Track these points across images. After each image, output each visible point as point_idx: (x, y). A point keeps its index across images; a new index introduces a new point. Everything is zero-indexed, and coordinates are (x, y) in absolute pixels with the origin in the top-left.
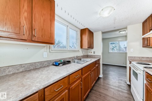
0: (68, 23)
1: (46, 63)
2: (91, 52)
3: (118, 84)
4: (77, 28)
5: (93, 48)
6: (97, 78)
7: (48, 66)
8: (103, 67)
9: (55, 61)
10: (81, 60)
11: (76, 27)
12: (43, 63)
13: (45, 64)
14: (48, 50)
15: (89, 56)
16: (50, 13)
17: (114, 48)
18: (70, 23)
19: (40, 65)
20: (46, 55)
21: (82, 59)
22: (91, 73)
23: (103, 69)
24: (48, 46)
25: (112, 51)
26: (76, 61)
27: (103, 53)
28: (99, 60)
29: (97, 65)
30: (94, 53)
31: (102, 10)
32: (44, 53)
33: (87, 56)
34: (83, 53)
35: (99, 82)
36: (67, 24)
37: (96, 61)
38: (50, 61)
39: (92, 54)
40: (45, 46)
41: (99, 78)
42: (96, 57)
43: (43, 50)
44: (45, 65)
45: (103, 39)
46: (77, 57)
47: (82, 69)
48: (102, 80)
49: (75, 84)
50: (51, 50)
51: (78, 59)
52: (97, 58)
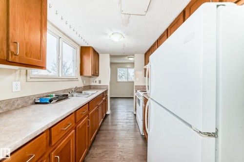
0: (62, 34)
1: (19, 102)
2: (95, 82)
3: (126, 116)
4: (76, 43)
5: (98, 76)
6: (104, 115)
7: (23, 107)
8: (111, 101)
9: (37, 96)
10: (81, 93)
11: (73, 41)
12: (14, 102)
13: (16, 104)
14: (23, 78)
15: (92, 87)
16: (40, 18)
17: (123, 75)
18: (64, 34)
19: (5, 107)
20: (19, 86)
21: (83, 92)
22: (98, 108)
23: (111, 103)
24: (22, 70)
25: (120, 80)
26: (75, 94)
27: (111, 83)
28: (106, 92)
29: (104, 99)
30: (100, 82)
31: (113, 34)
32: (14, 83)
33: (90, 88)
34: (83, 82)
35: (106, 120)
36: (60, 35)
37: (103, 93)
38: (29, 97)
39: (97, 84)
40: (16, 70)
41: (107, 115)
42: (102, 87)
43: (11, 78)
44: (18, 105)
45: (111, 64)
46: (76, 88)
47: (88, 103)
48: (110, 117)
49: (82, 122)
50: (28, 78)
51: (78, 92)
52: (104, 89)
